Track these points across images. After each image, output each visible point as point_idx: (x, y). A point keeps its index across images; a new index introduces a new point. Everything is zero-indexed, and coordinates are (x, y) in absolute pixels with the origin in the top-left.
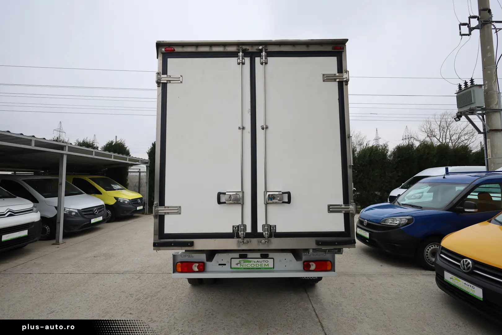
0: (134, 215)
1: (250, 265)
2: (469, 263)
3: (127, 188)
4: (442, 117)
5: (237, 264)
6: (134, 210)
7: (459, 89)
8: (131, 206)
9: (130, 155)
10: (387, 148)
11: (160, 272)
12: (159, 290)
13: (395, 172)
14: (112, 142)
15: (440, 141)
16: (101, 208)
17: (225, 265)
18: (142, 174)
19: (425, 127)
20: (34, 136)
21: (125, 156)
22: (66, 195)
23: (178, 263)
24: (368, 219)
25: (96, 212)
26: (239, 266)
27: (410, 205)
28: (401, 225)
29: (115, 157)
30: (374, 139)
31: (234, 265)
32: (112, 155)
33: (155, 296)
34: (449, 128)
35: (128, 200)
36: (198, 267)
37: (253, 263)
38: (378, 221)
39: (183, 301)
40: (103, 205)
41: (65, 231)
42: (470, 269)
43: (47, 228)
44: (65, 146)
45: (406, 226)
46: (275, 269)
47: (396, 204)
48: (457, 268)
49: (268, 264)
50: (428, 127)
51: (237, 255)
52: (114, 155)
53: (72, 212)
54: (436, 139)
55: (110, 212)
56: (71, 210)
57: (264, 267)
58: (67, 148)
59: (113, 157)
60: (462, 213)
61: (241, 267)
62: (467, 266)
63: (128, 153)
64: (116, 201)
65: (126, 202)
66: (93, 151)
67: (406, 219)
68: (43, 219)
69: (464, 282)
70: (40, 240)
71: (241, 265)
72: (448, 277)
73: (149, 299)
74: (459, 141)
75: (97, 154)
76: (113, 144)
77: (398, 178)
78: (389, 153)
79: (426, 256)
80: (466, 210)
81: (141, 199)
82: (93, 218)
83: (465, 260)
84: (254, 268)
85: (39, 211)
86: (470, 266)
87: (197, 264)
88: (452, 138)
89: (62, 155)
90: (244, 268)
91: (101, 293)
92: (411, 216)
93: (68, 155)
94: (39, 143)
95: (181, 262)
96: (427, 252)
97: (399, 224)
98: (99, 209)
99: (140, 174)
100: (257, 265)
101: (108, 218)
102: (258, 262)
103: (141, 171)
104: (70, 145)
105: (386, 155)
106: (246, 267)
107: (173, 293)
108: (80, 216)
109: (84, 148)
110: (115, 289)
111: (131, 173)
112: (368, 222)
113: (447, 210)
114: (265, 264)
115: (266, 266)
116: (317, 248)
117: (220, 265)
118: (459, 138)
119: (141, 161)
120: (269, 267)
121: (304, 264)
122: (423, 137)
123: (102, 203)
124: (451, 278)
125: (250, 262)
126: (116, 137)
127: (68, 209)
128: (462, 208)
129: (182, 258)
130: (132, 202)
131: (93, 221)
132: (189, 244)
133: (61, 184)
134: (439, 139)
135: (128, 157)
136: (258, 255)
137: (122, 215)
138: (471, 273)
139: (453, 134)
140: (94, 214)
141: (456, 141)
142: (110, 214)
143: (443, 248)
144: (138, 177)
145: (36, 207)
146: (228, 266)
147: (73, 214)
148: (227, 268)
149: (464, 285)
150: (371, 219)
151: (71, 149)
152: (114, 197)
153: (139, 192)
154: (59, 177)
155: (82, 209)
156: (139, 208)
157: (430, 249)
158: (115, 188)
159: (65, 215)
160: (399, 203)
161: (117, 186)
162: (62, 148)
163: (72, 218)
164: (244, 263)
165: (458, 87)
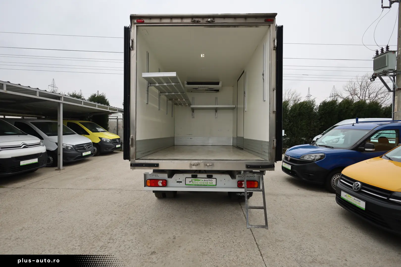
0: (114, 151)
1: (199, 183)
2: (359, 185)
3: (108, 131)
4: (363, 78)
5: (190, 182)
6: (114, 147)
7: (376, 54)
8: (111, 144)
9: (110, 105)
10: (314, 103)
11: (135, 190)
12: (134, 200)
13: (319, 122)
14: (95, 95)
15: (360, 99)
16: (90, 145)
17: (181, 182)
18: (119, 120)
19: (349, 86)
20: (38, 89)
21: (106, 106)
22: (63, 135)
23: (148, 180)
24: (292, 156)
25: (86, 148)
26: (191, 183)
27: (324, 146)
28: (315, 160)
29: (99, 107)
30: (306, 96)
31: (188, 182)
32: (96, 105)
33: (132, 204)
34: (368, 88)
35: (109, 140)
36: (162, 183)
37: (202, 181)
38: (299, 157)
39: (151, 208)
40: (91, 143)
41: (64, 161)
42: (359, 189)
43: (50, 158)
44: (61, 97)
45: (319, 161)
46: (217, 186)
47: (315, 145)
48: (350, 189)
49: (212, 183)
50: (351, 87)
51: (190, 175)
52: (98, 105)
53: (68, 147)
54: (357, 97)
55: (96, 148)
56: (67, 145)
57: (209, 184)
58: (63, 98)
59: (97, 107)
60: (363, 152)
61: (193, 184)
62: (357, 187)
63: (108, 104)
64: (100, 140)
65: (108, 141)
66: (82, 101)
67: (320, 155)
68: (48, 151)
69: (354, 198)
70: (46, 167)
71: (192, 182)
72: (344, 195)
73: (128, 206)
74: (377, 98)
75: (85, 103)
76: (96, 96)
77: (321, 127)
78: (315, 107)
79: (333, 183)
80: (366, 150)
81: (119, 139)
82: (84, 152)
83: (356, 182)
84: (202, 185)
85: (45, 146)
86: (359, 187)
87: (161, 181)
88: (370, 96)
89: (59, 104)
90: (195, 185)
91: (94, 201)
92: (324, 153)
93: (64, 104)
94: (42, 94)
95: (150, 180)
96: (334, 180)
97: (314, 159)
98: (88, 145)
99: (117, 121)
100: (204, 183)
101: (94, 153)
102: (205, 180)
103: (118, 118)
104: (65, 96)
105: (313, 108)
106: (196, 184)
107: (145, 203)
108: (74, 150)
109: (75, 98)
110: (103, 199)
111: (111, 119)
112: (291, 158)
113: (352, 150)
114: (210, 183)
115: (211, 184)
116: (246, 170)
117: (177, 182)
118: (376, 96)
119: (119, 110)
120: (213, 184)
121: (238, 183)
122: (346, 95)
123: (90, 141)
124: (345, 196)
125: (199, 180)
126: (98, 91)
127: (65, 145)
128: (363, 148)
129: (150, 177)
130: (113, 142)
131: (84, 154)
132: (156, 165)
133: (60, 126)
134: (360, 97)
135: (109, 107)
136: (205, 176)
137: (105, 151)
138: (360, 192)
139: (372, 92)
140: (84, 149)
141: (374, 98)
142: (96, 149)
143: (343, 175)
144: (116, 123)
145: (42, 142)
146: (183, 183)
147: (69, 148)
148: (183, 184)
149: (353, 200)
150: (294, 156)
151: (66, 99)
152: (99, 137)
153: (117, 134)
154: (57, 121)
155: (76, 145)
156: (118, 146)
157: (336, 178)
158: (99, 131)
159: (63, 149)
160: (316, 145)
161: (101, 129)
162: (58, 98)
163: (69, 151)
164: (195, 181)
165: (376, 53)
